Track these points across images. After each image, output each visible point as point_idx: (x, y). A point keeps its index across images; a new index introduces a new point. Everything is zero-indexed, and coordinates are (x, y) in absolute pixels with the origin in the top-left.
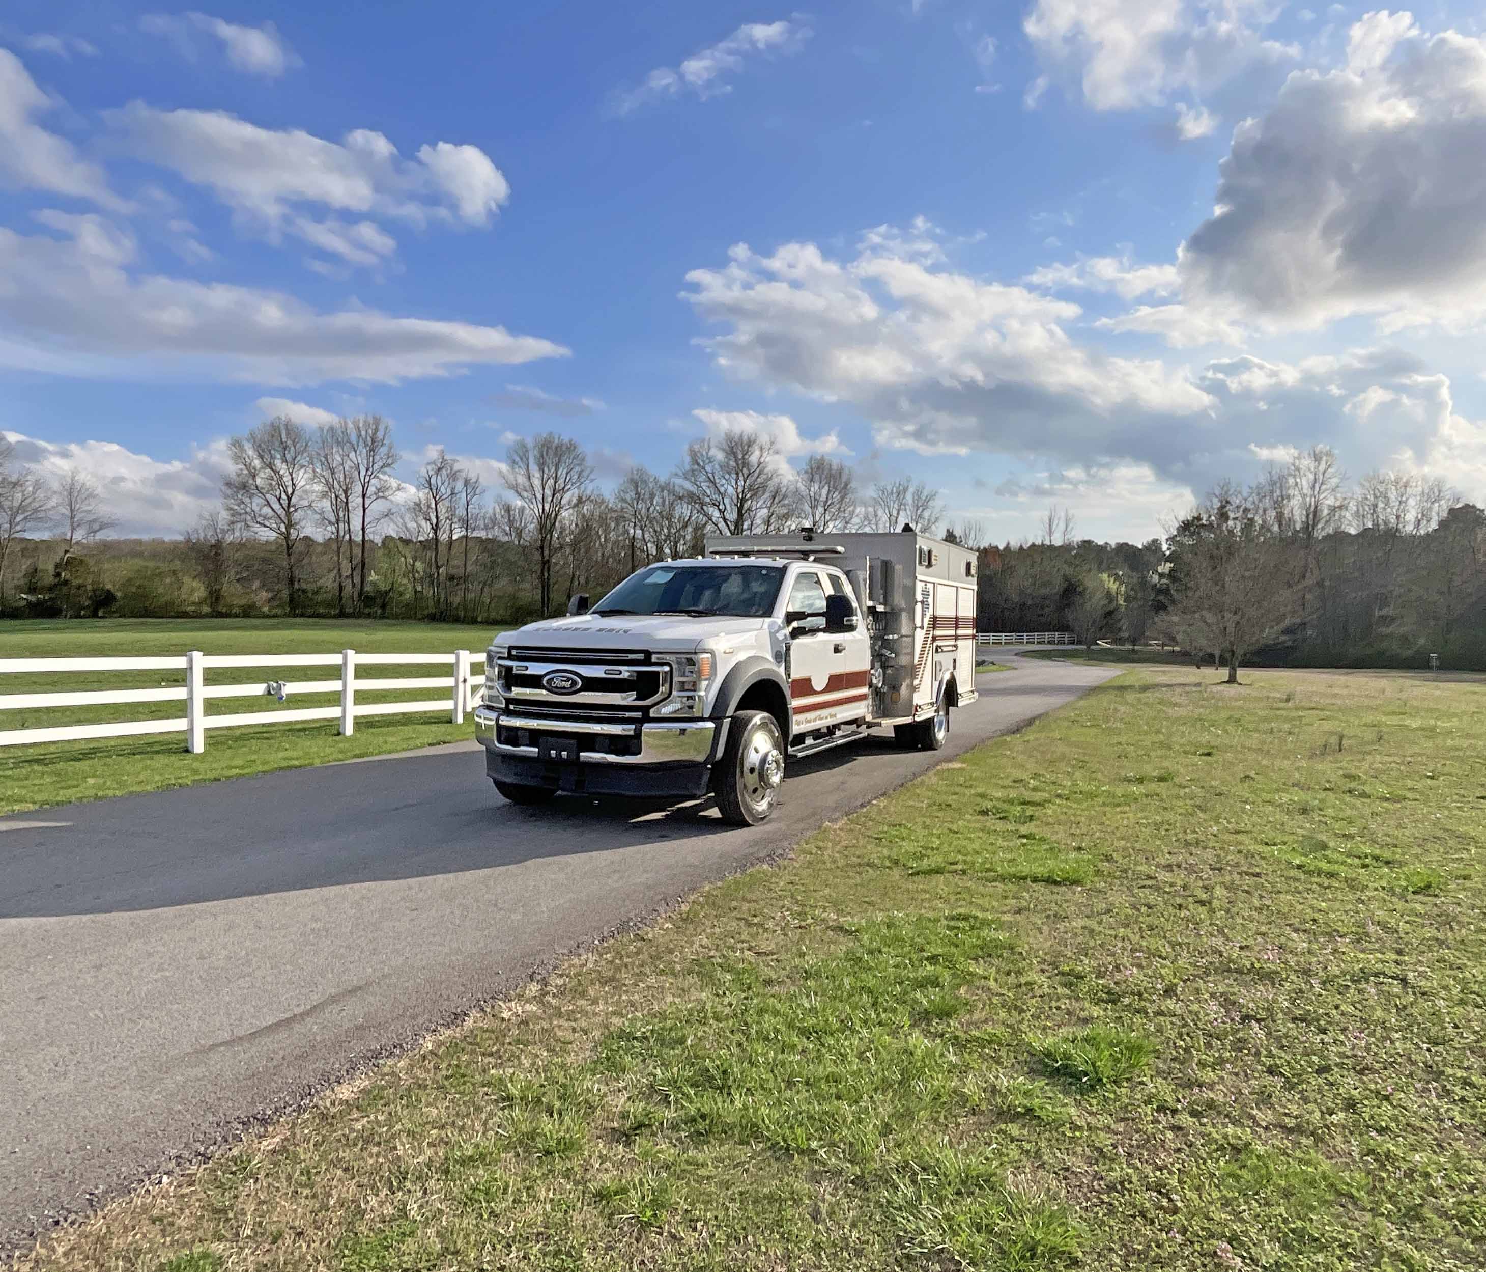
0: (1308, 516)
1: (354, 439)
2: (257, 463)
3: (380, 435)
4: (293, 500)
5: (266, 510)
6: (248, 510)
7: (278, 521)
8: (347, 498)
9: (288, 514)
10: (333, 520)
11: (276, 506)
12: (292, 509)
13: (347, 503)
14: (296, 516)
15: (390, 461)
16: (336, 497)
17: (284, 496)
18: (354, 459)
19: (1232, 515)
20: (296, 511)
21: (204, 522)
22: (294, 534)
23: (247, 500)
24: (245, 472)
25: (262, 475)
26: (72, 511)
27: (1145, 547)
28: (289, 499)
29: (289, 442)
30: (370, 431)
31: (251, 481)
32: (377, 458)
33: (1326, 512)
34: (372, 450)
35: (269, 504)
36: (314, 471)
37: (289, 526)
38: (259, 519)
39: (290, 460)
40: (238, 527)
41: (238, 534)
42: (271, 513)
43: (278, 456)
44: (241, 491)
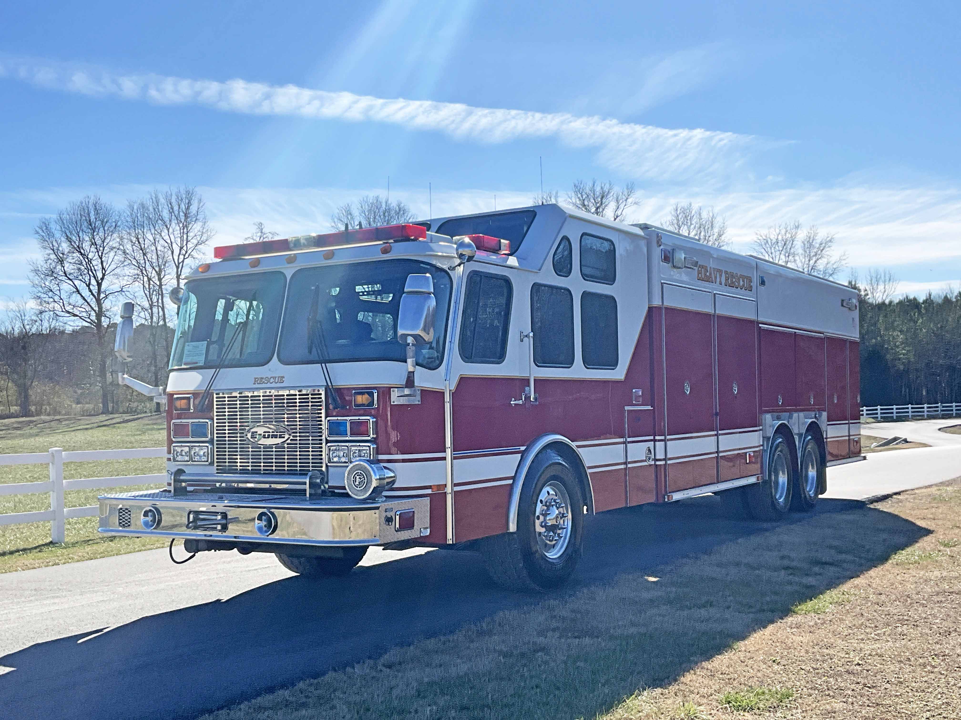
1: (165, 214)
2: (65, 246)
3: (193, 209)
5: (76, 299)
7: (88, 308)
8: (160, 280)
9: (99, 301)
10: (146, 305)
11: (85, 293)
12: (102, 295)
13: (160, 286)
14: (106, 304)
15: (204, 238)
16: (149, 279)
17: (93, 282)
18: (166, 238)
20: (106, 297)
22: (105, 322)
23: (55, 288)
24: (53, 257)
25: (70, 260)
28: (99, 285)
29: (98, 223)
30: (183, 206)
31: (59, 267)
34: (185, 227)
35: (78, 291)
36: (124, 252)
37: (100, 314)
38: (68, 308)
39: (99, 242)
40: (46, 316)
41: (46, 324)
42: (81, 301)
43: (87, 239)
44: (49, 278)
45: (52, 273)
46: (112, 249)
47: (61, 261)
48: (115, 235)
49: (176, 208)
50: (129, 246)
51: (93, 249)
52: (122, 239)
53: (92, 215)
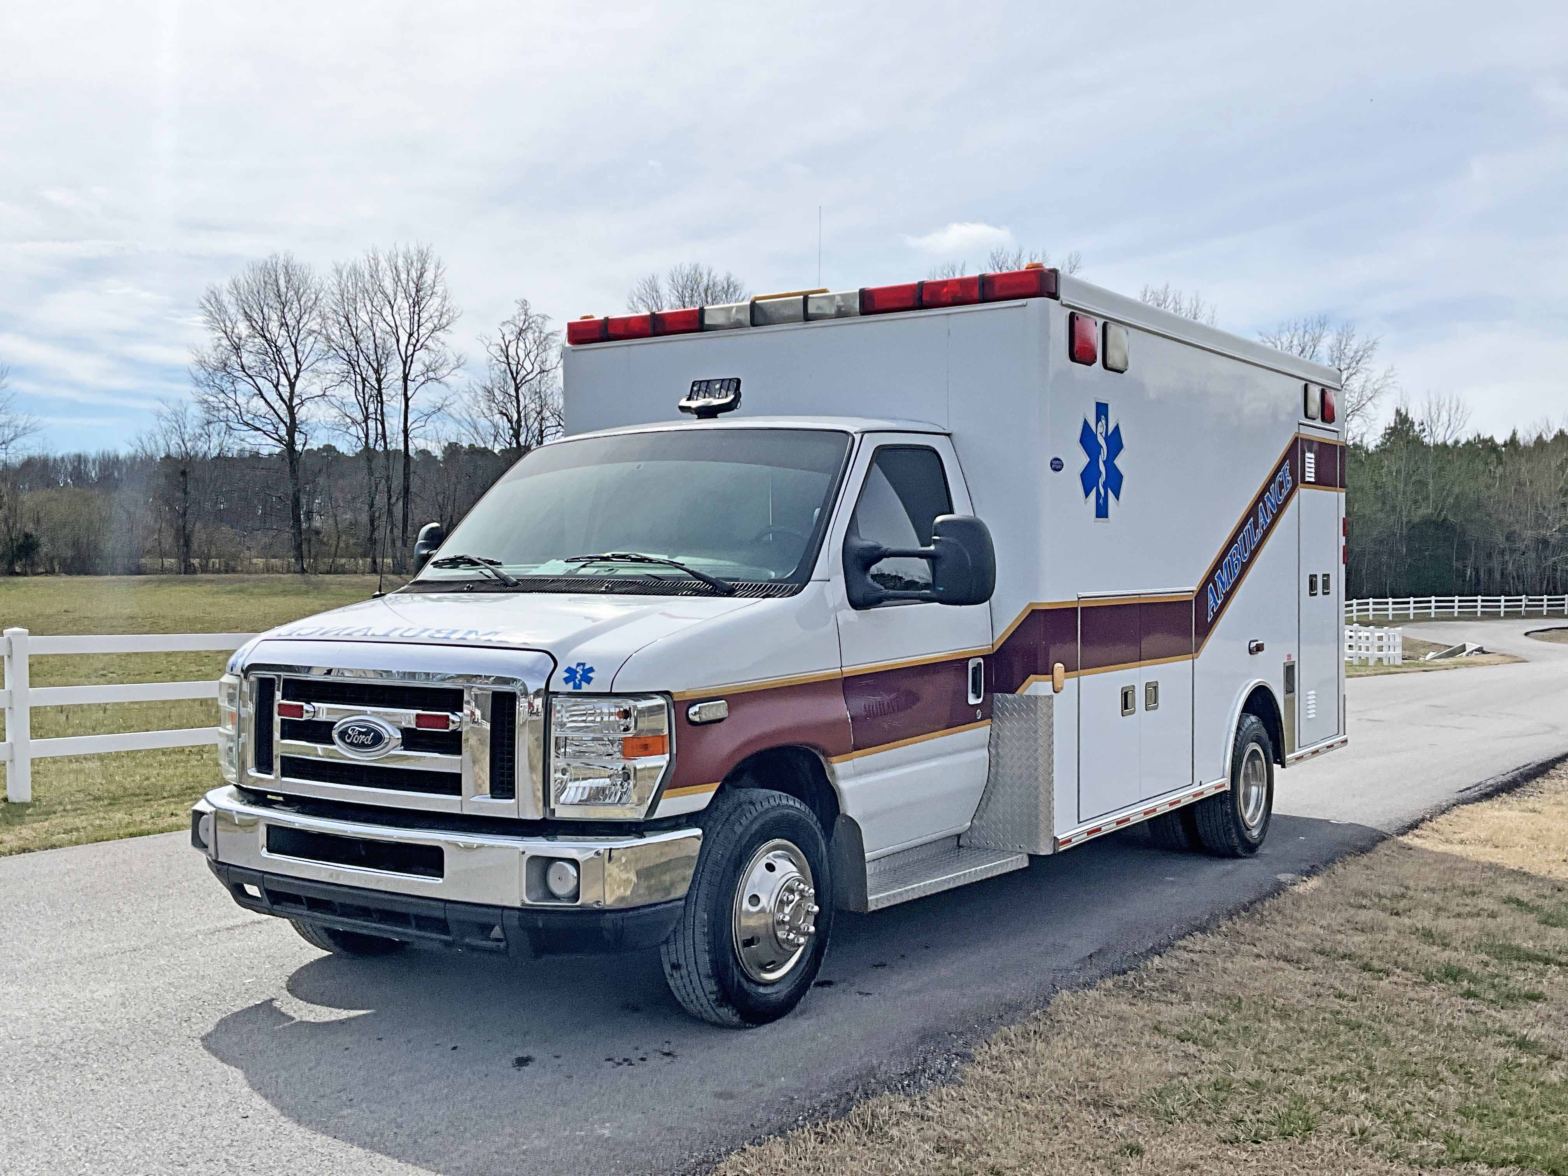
1: (388, 285)
3: (429, 277)
6: (231, 403)
8: (379, 381)
9: (291, 409)
13: (380, 390)
15: (444, 321)
16: (364, 380)
20: (302, 403)
21: (165, 427)
22: (299, 440)
23: (228, 388)
25: (249, 347)
28: (292, 386)
29: (291, 295)
31: (234, 358)
32: (424, 315)
34: (416, 303)
35: (261, 394)
37: (292, 428)
38: (247, 418)
39: (291, 322)
40: (216, 431)
41: (215, 441)
42: (265, 408)
44: (220, 374)
45: (223, 366)
47: (237, 348)
50: (334, 330)
53: (282, 283)
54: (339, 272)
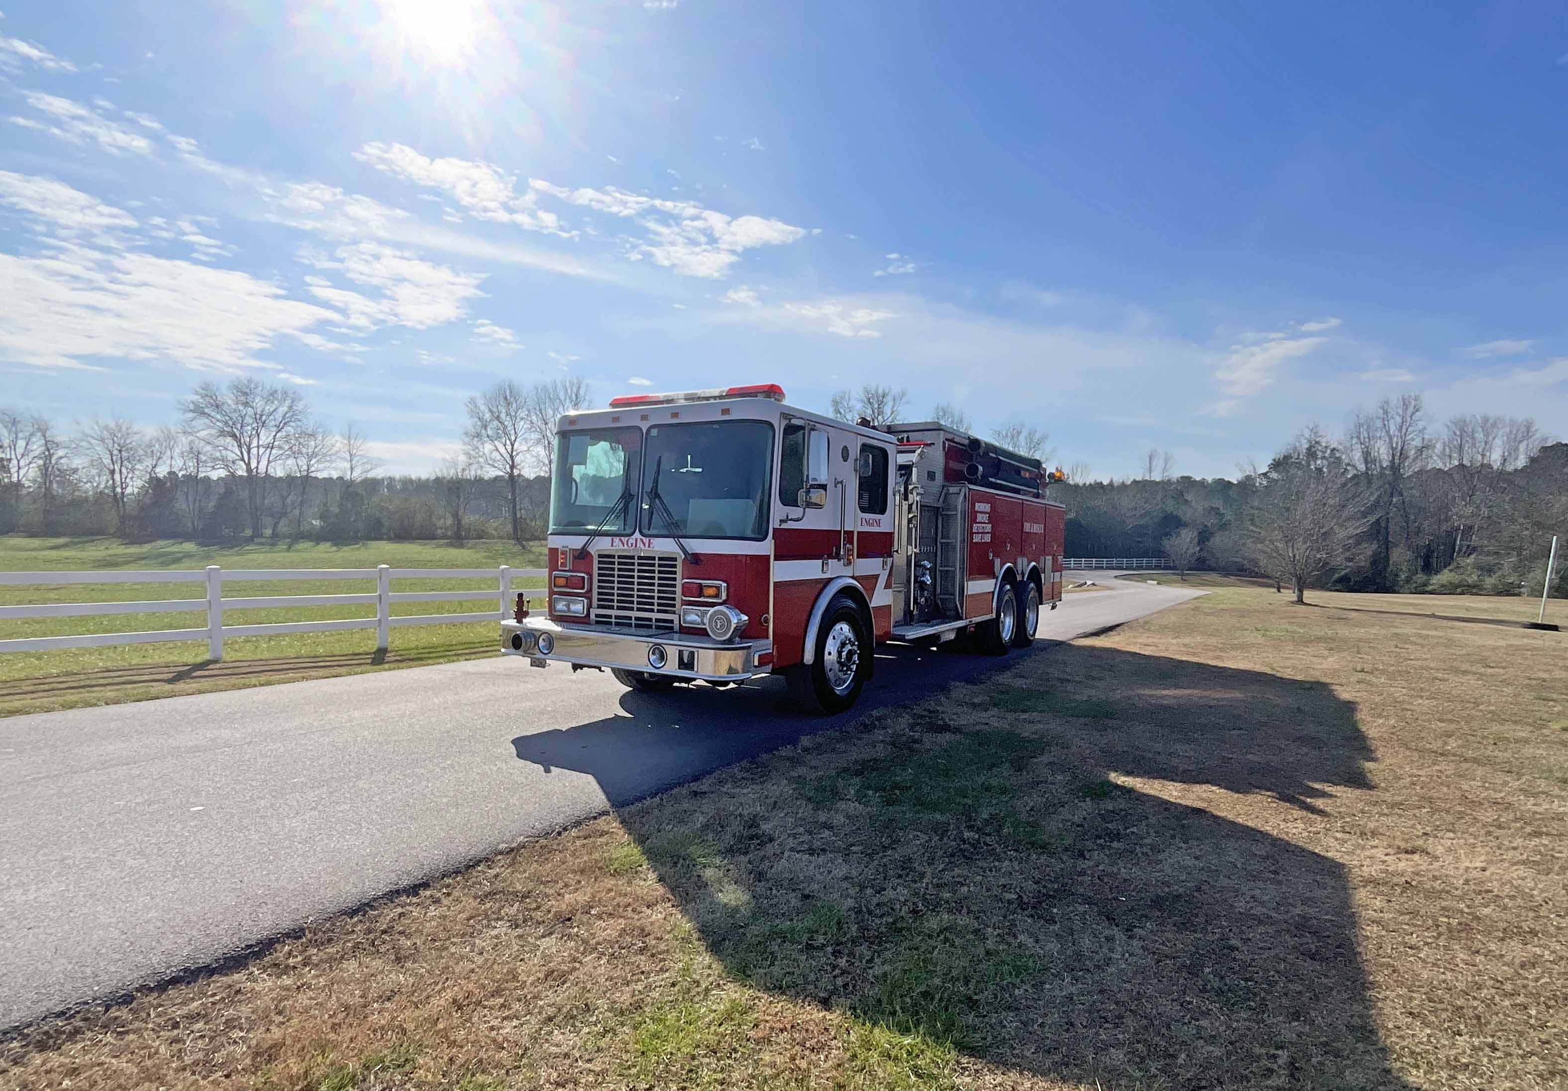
0: (1393, 456)
1: (562, 396)
2: (488, 416)
3: (582, 392)
4: (515, 447)
5: (496, 455)
6: (481, 454)
7: (504, 462)
9: (512, 457)
10: (547, 462)
11: (502, 450)
12: (514, 453)
14: (517, 460)
17: (508, 442)
19: (1320, 454)
20: (518, 454)
21: (447, 464)
22: (516, 472)
23: (480, 446)
24: (479, 423)
25: (491, 425)
26: (351, 455)
27: (1240, 483)
28: (513, 445)
29: (512, 400)
30: (574, 389)
31: (483, 431)
33: (1412, 453)
35: (497, 450)
36: (531, 422)
37: (512, 467)
38: (490, 462)
39: (513, 414)
40: (473, 467)
41: (473, 473)
42: (499, 457)
43: (504, 411)
44: (476, 439)
45: (478, 435)
46: (522, 419)
47: (485, 427)
48: (524, 409)
49: (569, 391)
50: (534, 418)
51: (508, 418)
52: (529, 410)
53: (508, 392)
54: (537, 388)
